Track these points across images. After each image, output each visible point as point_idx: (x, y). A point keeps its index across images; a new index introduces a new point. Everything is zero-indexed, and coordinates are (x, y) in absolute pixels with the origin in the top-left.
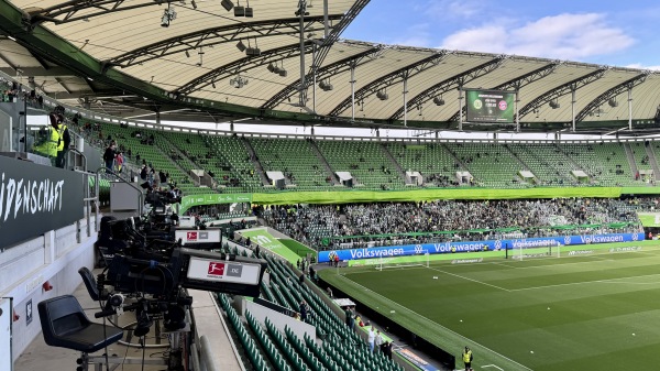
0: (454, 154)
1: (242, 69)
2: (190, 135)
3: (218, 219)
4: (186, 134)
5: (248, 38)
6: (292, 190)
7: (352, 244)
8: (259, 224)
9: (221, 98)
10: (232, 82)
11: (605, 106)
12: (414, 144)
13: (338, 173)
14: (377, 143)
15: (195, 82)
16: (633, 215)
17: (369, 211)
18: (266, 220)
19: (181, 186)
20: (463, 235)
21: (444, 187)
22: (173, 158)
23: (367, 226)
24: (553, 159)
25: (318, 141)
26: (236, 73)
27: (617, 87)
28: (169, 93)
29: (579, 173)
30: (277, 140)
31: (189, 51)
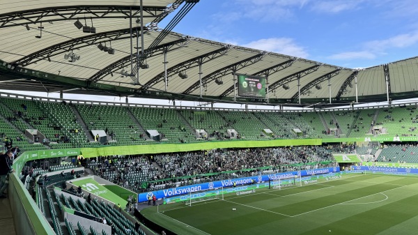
0: (224, 118)
1: (75, 47)
2: (25, 100)
3: (50, 171)
4: (20, 100)
5: (85, 18)
6: (113, 145)
7: (164, 185)
8: (86, 174)
9: (54, 71)
10: (66, 57)
11: (313, 89)
12: (198, 111)
13: (148, 131)
14: (174, 110)
15: (32, 56)
16: (331, 155)
17: (173, 159)
18: (92, 170)
19: (15, 144)
20: (238, 173)
21: (222, 140)
22: (9, 119)
23: (174, 170)
24: (281, 122)
25: (131, 108)
26: (70, 50)
27: (320, 78)
28: (7, 64)
29: (297, 130)
30: (99, 106)
31: (29, 25)
